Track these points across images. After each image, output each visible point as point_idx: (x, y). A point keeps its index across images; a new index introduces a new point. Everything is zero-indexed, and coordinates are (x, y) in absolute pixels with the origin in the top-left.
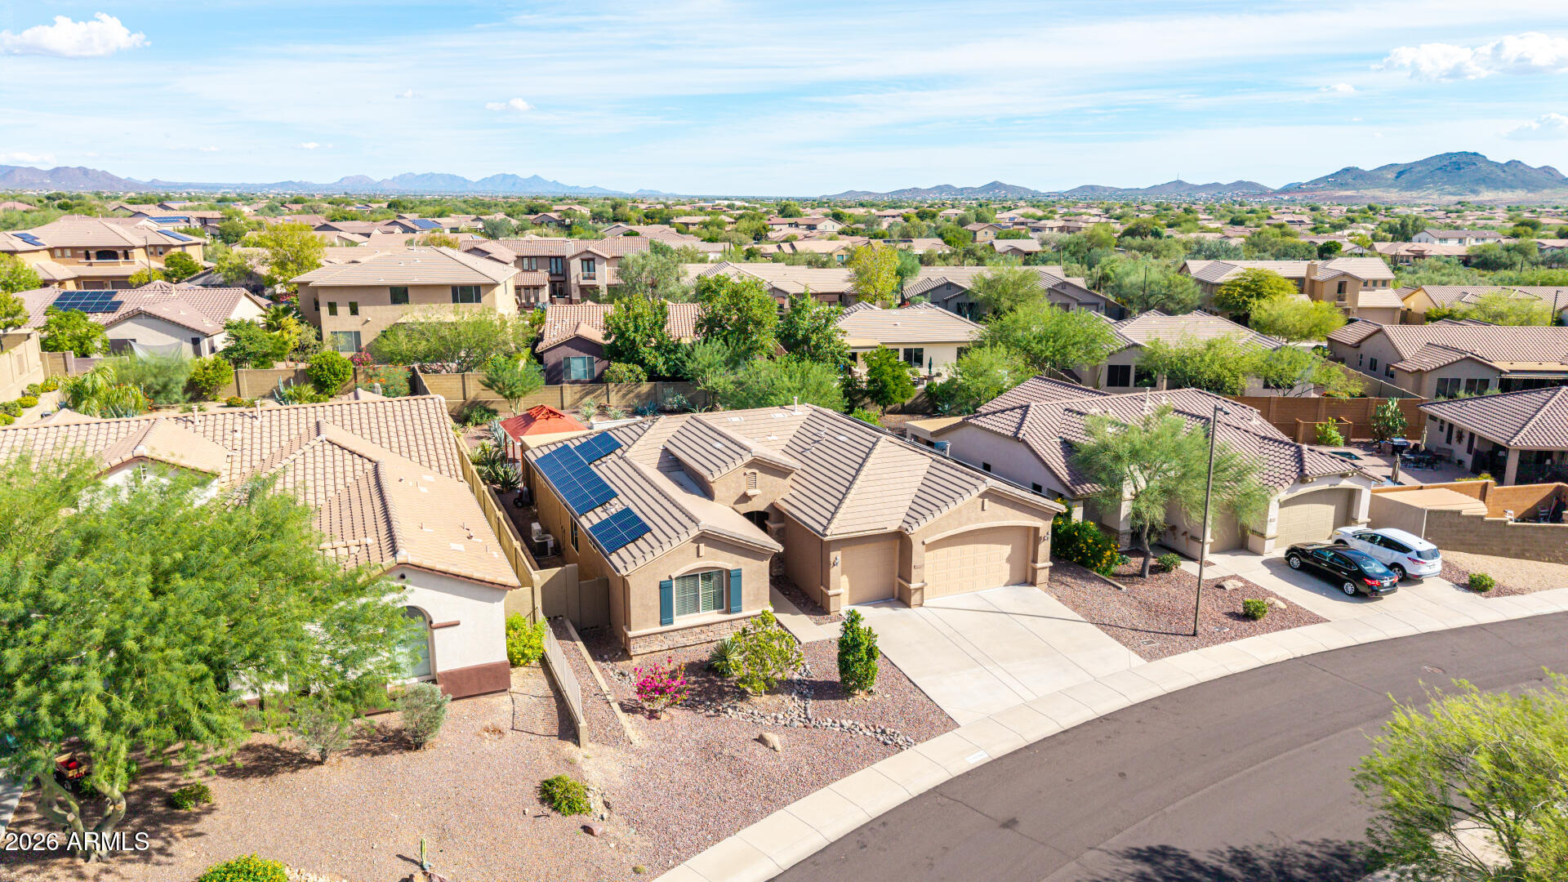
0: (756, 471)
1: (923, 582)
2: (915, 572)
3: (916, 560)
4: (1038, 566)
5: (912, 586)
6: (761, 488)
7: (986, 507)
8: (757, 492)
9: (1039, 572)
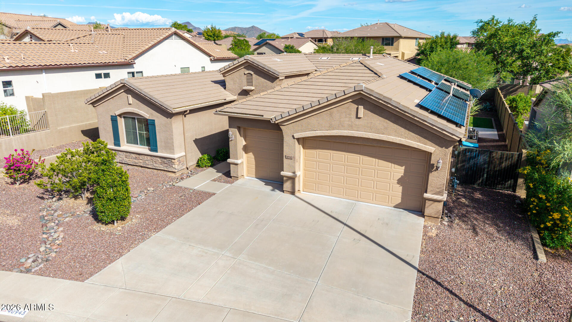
0: (252, 73)
1: (294, 173)
2: (286, 161)
3: (286, 151)
4: (426, 195)
5: (282, 173)
6: (256, 86)
7: (361, 114)
8: (253, 88)
9: (428, 203)
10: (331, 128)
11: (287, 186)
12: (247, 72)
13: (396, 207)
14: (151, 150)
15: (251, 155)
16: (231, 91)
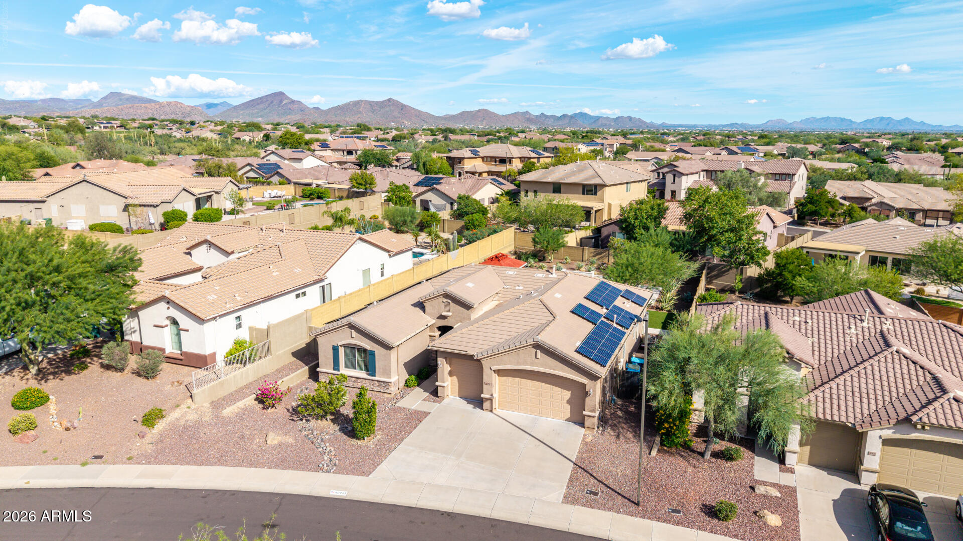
0: (450, 302)
1: (492, 395)
2: (485, 387)
3: (486, 379)
4: (584, 413)
5: (482, 396)
6: (453, 312)
7: (538, 356)
8: (449, 314)
9: (586, 418)
10: (518, 364)
11: (486, 405)
12: (445, 300)
13: (567, 420)
14: (369, 375)
15: (455, 378)
16: (430, 315)
